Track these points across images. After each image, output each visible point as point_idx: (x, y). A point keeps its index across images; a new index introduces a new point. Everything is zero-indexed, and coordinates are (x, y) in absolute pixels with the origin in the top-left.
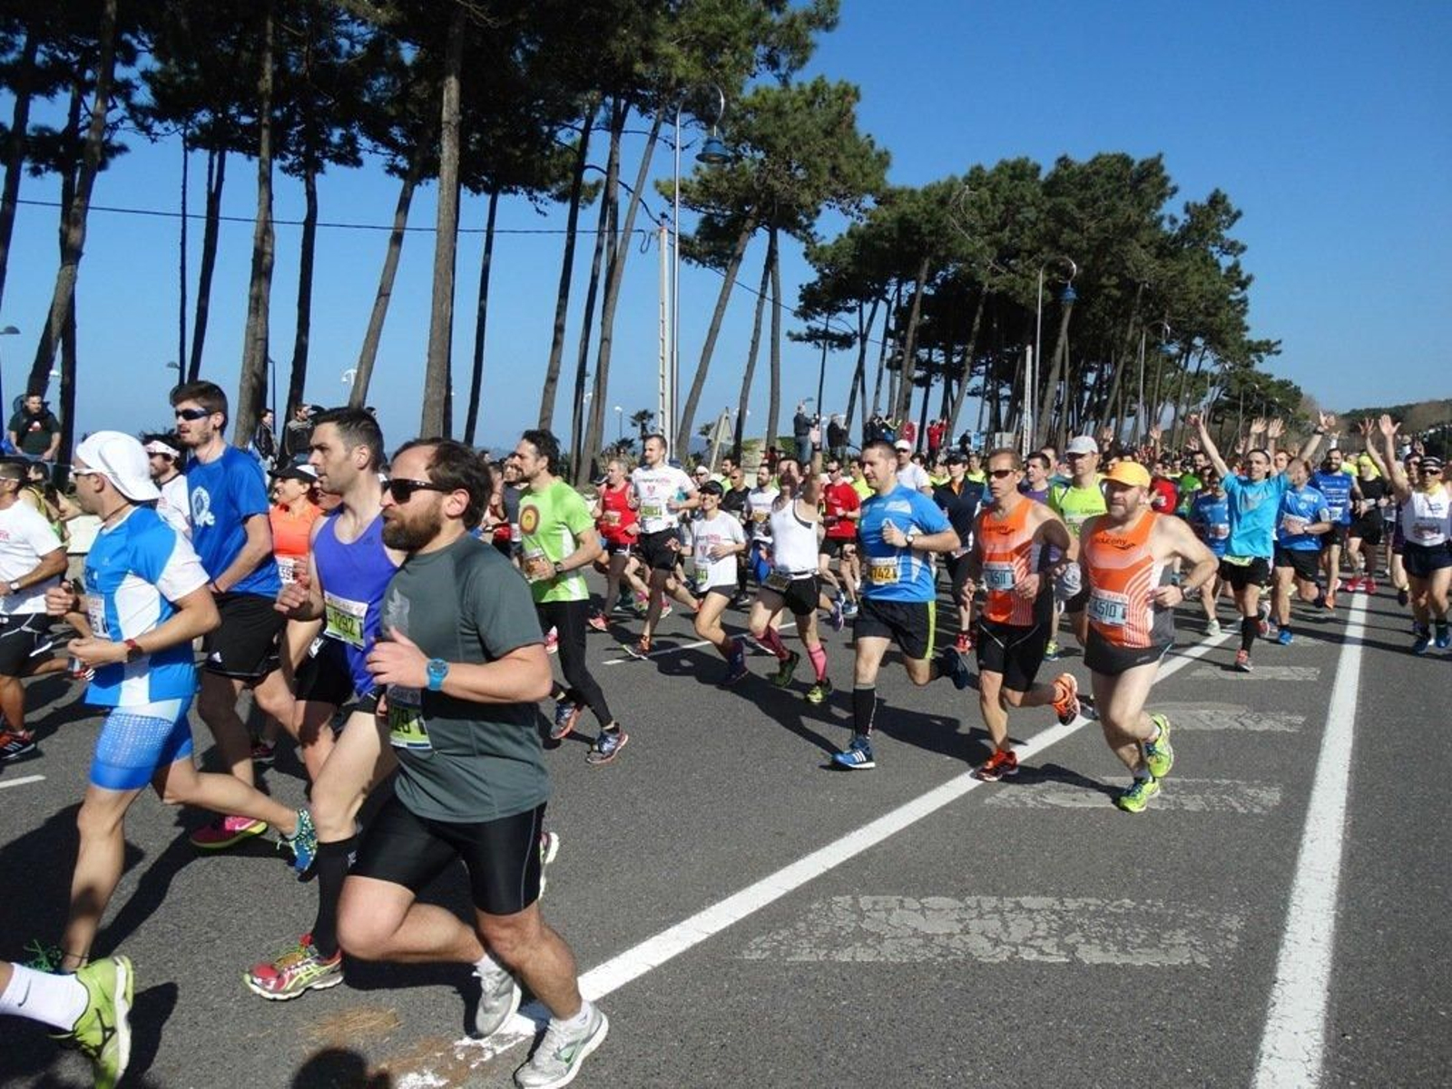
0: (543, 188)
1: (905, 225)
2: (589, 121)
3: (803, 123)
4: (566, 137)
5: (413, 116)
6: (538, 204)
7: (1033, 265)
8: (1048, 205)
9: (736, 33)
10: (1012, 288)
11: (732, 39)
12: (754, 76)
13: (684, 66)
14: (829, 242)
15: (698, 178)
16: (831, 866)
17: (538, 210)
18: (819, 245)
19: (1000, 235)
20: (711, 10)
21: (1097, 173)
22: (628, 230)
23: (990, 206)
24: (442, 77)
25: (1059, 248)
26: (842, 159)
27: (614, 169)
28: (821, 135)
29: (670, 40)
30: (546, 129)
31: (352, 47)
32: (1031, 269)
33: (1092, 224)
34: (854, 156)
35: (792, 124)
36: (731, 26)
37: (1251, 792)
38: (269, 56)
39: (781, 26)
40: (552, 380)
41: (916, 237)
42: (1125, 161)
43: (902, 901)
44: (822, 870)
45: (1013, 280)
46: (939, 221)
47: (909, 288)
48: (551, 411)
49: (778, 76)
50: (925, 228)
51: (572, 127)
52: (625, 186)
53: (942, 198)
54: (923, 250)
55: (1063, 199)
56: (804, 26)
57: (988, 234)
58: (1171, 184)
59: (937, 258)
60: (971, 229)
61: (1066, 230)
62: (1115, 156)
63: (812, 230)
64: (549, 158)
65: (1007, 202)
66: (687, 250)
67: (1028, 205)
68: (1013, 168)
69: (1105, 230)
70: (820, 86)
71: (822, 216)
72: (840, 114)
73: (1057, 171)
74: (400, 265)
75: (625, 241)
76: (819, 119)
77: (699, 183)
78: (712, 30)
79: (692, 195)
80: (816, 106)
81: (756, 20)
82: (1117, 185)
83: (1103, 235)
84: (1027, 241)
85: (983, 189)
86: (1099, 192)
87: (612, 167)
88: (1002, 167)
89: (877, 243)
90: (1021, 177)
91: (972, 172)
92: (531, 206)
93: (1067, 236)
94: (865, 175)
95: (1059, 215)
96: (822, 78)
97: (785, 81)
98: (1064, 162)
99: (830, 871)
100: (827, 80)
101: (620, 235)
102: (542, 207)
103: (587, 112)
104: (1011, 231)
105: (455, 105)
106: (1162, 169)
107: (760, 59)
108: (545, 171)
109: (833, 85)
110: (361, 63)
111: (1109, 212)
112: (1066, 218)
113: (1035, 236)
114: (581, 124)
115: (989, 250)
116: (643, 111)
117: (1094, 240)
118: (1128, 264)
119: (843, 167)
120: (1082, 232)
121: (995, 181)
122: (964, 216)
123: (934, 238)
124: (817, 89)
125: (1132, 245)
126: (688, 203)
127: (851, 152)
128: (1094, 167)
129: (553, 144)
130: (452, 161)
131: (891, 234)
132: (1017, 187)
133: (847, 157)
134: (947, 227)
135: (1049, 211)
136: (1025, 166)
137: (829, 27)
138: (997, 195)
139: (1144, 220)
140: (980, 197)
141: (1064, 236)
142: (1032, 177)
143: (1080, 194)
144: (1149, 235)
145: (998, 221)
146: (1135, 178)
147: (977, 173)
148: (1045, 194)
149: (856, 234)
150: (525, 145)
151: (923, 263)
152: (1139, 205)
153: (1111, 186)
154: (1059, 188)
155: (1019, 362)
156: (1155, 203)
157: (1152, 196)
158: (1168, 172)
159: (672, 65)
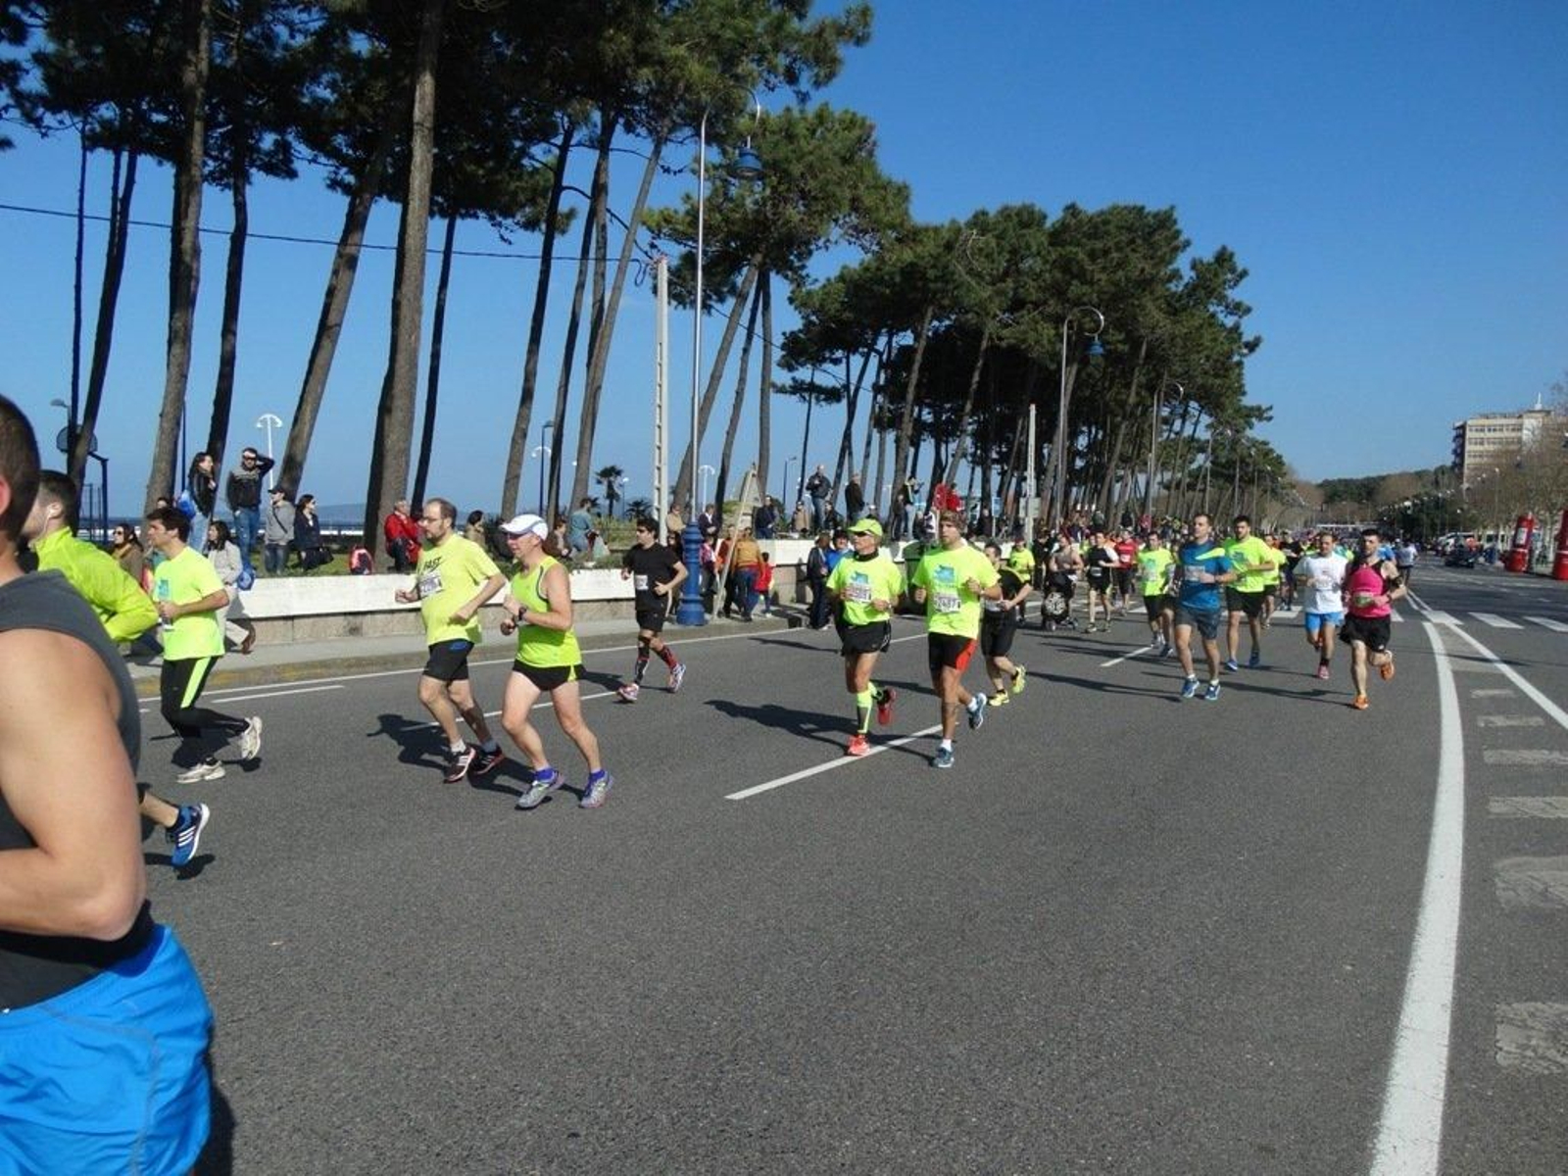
0: (508, 213)
1: (911, 272)
2: (568, 135)
3: (820, 147)
4: (541, 154)
5: (363, 122)
6: (503, 230)
7: (1039, 317)
8: (1054, 257)
10: (1024, 341)
12: (773, 89)
13: (694, 71)
14: (822, 281)
15: (686, 206)
17: (502, 237)
18: (809, 287)
19: (1004, 285)
20: (729, 12)
21: (1106, 222)
22: (624, 261)
23: (996, 255)
24: (412, 74)
25: (1067, 301)
26: (862, 187)
27: (601, 194)
28: (838, 163)
29: (678, 40)
30: (518, 144)
31: (292, 37)
32: (1037, 323)
33: (1104, 277)
34: (875, 187)
35: (806, 149)
36: (750, 32)
38: (206, 31)
39: (808, 35)
40: (520, 435)
41: (920, 284)
42: (1142, 208)
45: (1026, 332)
46: (946, 267)
47: (906, 338)
49: (798, 93)
50: (931, 273)
51: (548, 142)
53: (948, 241)
54: (927, 298)
55: (1074, 250)
56: (834, 37)
57: (993, 284)
58: (1182, 238)
59: (942, 308)
60: (979, 276)
61: (1075, 282)
62: (1126, 208)
63: (804, 273)
64: (520, 178)
65: (1014, 252)
67: (1032, 254)
68: (1017, 215)
69: (1116, 284)
70: (825, 114)
71: (813, 259)
72: (860, 140)
73: (1064, 218)
75: (621, 271)
76: (838, 146)
77: (688, 213)
78: (729, 34)
79: (678, 227)
81: (779, 25)
82: (1129, 237)
83: (1113, 289)
84: (1032, 292)
85: (990, 235)
86: (1111, 244)
87: (599, 190)
88: (1006, 213)
89: (876, 288)
90: (1026, 226)
91: (976, 216)
92: (494, 232)
93: (1076, 289)
94: (888, 209)
95: (1066, 266)
96: (826, 104)
97: (803, 98)
98: (1072, 210)
100: (831, 108)
102: (507, 235)
103: (566, 125)
104: (1016, 282)
105: (429, 102)
106: (1175, 222)
107: (781, 70)
108: (515, 194)
109: (837, 115)
110: (305, 51)
111: (1120, 265)
112: (1075, 269)
113: (1040, 287)
114: (559, 140)
115: (997, 301)
116: (629, 128)
117: (1105, 293)
118: (1141, 319)
119: (864, 198)
120: (1091, 283)
121: (1001, 227)
122: (970, 263)
123: (939, 285)
124: (821, 117)
125: (1144, 300)
126: (670, 235)
127: (872, 183)
128: (1103, 217)
129: (525, 162)
130: (425, 167)
131: (892, 279)
132: (1024, 235)
133: (868, 188)
134: (953, 273)
135: (1055, 262)
136: (1032, 213)
137: (860, 41)
138: (1003, 243)
139: (1158, 273)
140: (987, 243)
141: (1072, 288)
142: (1038, 225)
143: (1090, 244)
144: (1159, 290)
145: (1001, 270)
146: (1147, 230)
147: (981, 218)
148: (1051, 244)
149: (848, 279)
150: (491, 164)
151: (926, 311)
152: (1152, 258)
153: (1125, 237)
154: (1067, 237)
155: (1020, 422)
156: (1167, 257)
157: (1164, 249)
158: (1179, 226)
159: (683, 70)
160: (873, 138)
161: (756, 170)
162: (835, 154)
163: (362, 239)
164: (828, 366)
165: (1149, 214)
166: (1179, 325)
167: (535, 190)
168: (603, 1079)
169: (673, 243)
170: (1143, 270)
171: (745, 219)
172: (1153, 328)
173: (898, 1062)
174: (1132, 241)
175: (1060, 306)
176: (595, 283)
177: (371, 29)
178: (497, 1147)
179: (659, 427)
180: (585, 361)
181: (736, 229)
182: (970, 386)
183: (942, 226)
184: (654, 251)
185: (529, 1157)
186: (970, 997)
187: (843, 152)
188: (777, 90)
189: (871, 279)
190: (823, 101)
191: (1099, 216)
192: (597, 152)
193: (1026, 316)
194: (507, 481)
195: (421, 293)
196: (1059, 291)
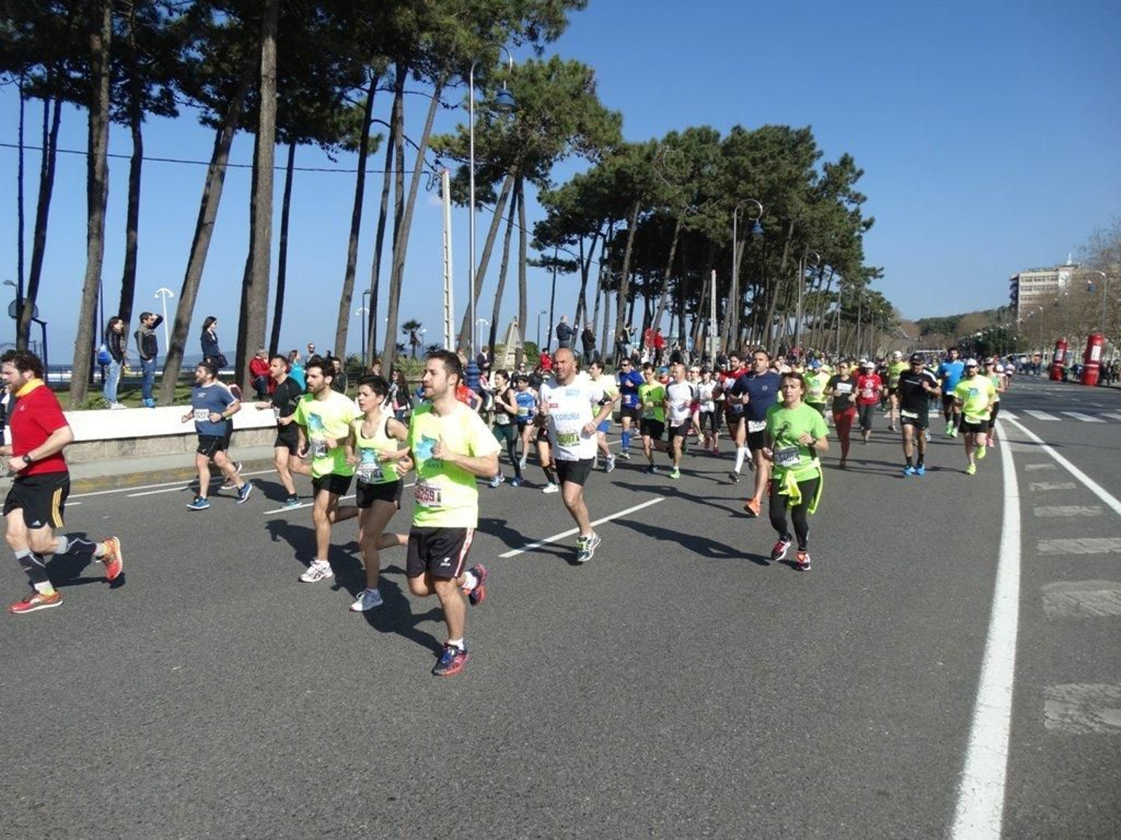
0: (332, 140)
1: (621, 176)
2: (374, 82)
3: (555, 87)
4: (355, 96)
5: (225, 75)
6: (330, 152)
7: (717, 208)
8: (726, 163)
9: (504, 9)
10: (703, 226)
11: (502, 14)
12: (519, 45)
13: (462, 35)
14: (561, 185)
15: (461, 134)
17: (329, 157)
18: (551, 189)
19: (690, 185)
21: (763, 138)
22: (417, 172)
23: (684, 163)
24: (259, 39)
25: (736, 195)
26: (586, 117)
27: (398, 123)
28: (569, 98)
29: (450, 12)
30: (338, 90)
31: (171, 14)
32: (715, 211)
33: (762, 177)
34: (596, 115)
35: (546, 89)
39: (542, 5)
40: (347, 298)
41: (630, 185)
42: (786, 130)
45: (704, 220)
46: (647, 173)
47: (622, 225)
49: (535, 47)
50: (637, 178)
51: (360, 88)
53: (648, 153)
54: (636, 195)
55: (737, 158)
56: (561, 5)
57: (684, 184)
58: (817, 149)
59: (645, 201)
60: (670, 178)
61: (742, 182)
62: (776, 127)
63: (547, 179)
64: (340, 113)
65: (697, 161)
66: (456, 194)
67: (710, 163)
68: (699, 134)
69: (771, 182)
70: (557, 63)
71: (553, 168)
72: (583, 81)
73: (733, 136)
75: (415, 180)
76: (568, 86)
77: (461, 138)
78: (485, 6)
79: (455, 148)
80: (553, 78)
82: (780, 149)
83: (769, 186)
84: (712, 189)
85: (679, 150)
86: (767, 154)
87: (396, 121)
88: (690, 133)
89: (598, 189)
90: (705, 142)
91: (669, 136)
92: (324, 154)
93: (742, 187)
94: (605, 131)
95: (735, 170)
96: (557, 57)
97: (540, 50)
98: (738, 130)
100: (561, 58)
102: (333, 155)
103: (372, 75)
104: (699, 182)
105: (272, 60)
106: (812, 137)
107: (524, 31)
108: (336, 126)
109: (566, 63)
110: (181, 24)
111: (773, 169)
112: (742, 172)
113: (717, 186)
114: (368, 86)
115: (685, 196)
116: (417, 77)
117: (763, 189)
118: (789, 207)
119: (587, 124)
120: (754, 182)
121: (687, 143)
122: (665, 170)
123: (643, 186)
124: (554, 66)
125: (791, 193)
126: (450, 154)
127: (594, 112)
128: (761, 134)
129: (344, 102)
130: (271, 108)
131: (610, 182)
132: (703, 149)
133: (591, 116)
134: (653, 177)
135: (726, 168)
136: (708, 133)
137: (580, 7)
138: (689, 154)
139: (801, 173)
140: (677, 155)
141: (740, 186)
142: (714, 141)
143: (752, 154)
144: (801, 186)
145: (688, 174)
146: (792, 143)
147: (673, 136)
148: (725, 155)
149: (580, 183)
150: (318, 104)
151: (635, 206)
152: (796, 163)
153: (776, 149)
154: (734, 149)
155: (705, 283)
156: (808, 163)
157: (805, 157)
158: (815, 140)
159: (453, 34)
160: (594, 79)
161: (510, 105)
162: (568, 92)
163: (227, 160)
164: (567, 246)
165: (793, 132)
166: (817, 211)
167: (351, 122)
168: (413, 759)
169: (451, 160)
170: (790, 172)
171: (502, 142)
172: (798, 214)
173: (623, 740)
174: (782, 152)
175: (732, 200)
176: (397, 188)
177: (229, 8)
178: (337, 809)
179: (447, 292)
180: (392, 246)
181: (494, 149)
182: (668, 257)
183: (645, 143)
184: (438, 166)
185: (360, 816)
186: (674, 693)
187: (572, 91)
188: (522, 45)
189: (596, 183)
190: (554, 54)
191: (758, 134)
192: (395, 94)
193: (707, 207)
194: (338, 334)
195: (271, 198)
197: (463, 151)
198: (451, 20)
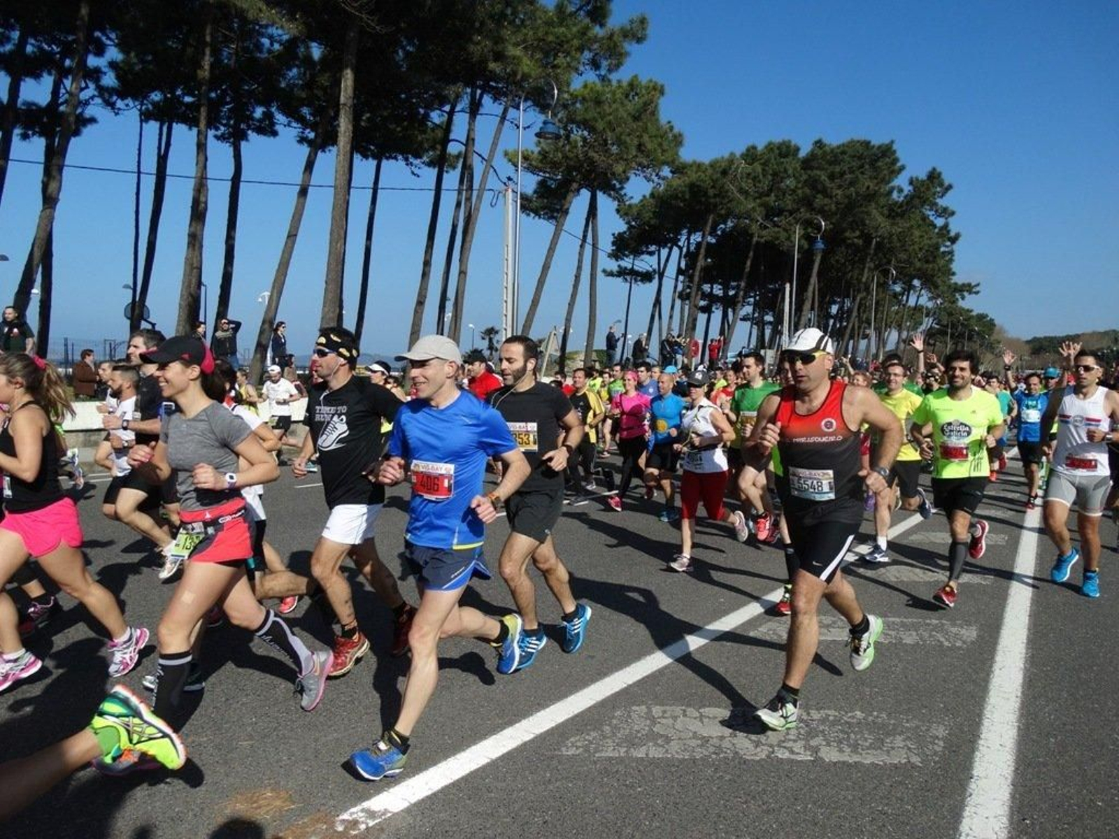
0: (417, 156)
1: (694, 189)
2: (454, 104)
3: (617, 109)
4: (436, 117)
5: (319, 99)
6: (413, 168)
7: (793, 221)
8: (805, 177)
9: (568, 42)
11: (565, 46)
12: (581, 74)
13: (527, 65)
14: (636, 201)
15: (539, 149)
16: (630, 682)
17: (413, 173)
18: (627, 203)
19: (767, 199)
20: (549, 24)
21: (843, 153)
22: (482, 189)
23: (761, 177)
24: (341, 70)
25: (813, 209)
26: (646, 138)
27: (471, 142)
28: (630, 120)
29: (516, 45)
30: (422, 111)
31: (272, 44)
32: (791, 225)
33: (839, 192)
34: (656, 136)
35: (608, 111)
36: (565, 36)
37: (954, 630)
38: (208, 51)
39: (603, 38)
41: (703, 199)
42: (866, 144)
43: (684, 711)
44: (625, 685)
45: (779, 232)
46: (722, 187)
47: (696, 237)
48: (419, 326)
49: (599, 76)
50: (711, 192)
51: (441, 110)
52: (480, 155)
53: (724, 169)
54: (708, 209)
55: (818, 172)
56: (621, 39)
57: (760, 198)
58: (899, 164)
59: (720, 216)
60: (745, 193)
61: (819, 196)
62: (858, 142)
63: (622, 192)
64: (424, 132)
65: (775, 174)
66: (527, 205)
67: (789, 176)
68: (778, 148)
69: (849, 197)
70: (635, 83)
71: (630, 182)
72: (646, 104)
73: (812, 151)
74: (305, 212)
75: (480, 197)
76: (630, 107)
77: (540, 153)
78: (551, 38)
79: (534, 163)
80: (631, 97)
81: (584, 32)
82: (859, 163)
83: (846, 201)
84: (789, 202)
85: (756, 164)
86: (846, 168)
88: (770, 147)
89: (674, 202)
90: (786, 156)
91: (748, 150)
92: (407, 169)
93: (819, 201)
94: (664, 151)
95: (813, 184)
96: (636, 76)
97: (603, 79)
98: (819, 144)
99: (630, 686)
100: (640, 78)
101: (475, 193)
102: (416, 171)
103: (452, 99)
104: (776, 196)
105: (350, 91)
106: (895, 151)
107: (586, 62)
108: (421, 143)
109: (645, 83)
110: (279, 56)
111: (852, 184)
112: (820, 187)
113: (794, 200)
114: (447, 108)
115: (760, 210)
116: (495, 99)
117: (839, 204)
118: (867, 222)
119: (647, 144)
120: (831, 197)
121: (766, 157)
122: (740, 184)
123: (718, 200)
124: (632, 85)
125: (870, 208)
126: (528, 169)
127: (654, 133)
128: (841, 149)
129: (429, 124)
130: (348, 134)
131: (684, 195)
132: (783, 163)
133: (650, 137)
134: (727, 191)
135: (806, 181)
136: (789, 146)
137: (639, 40)
138: (767, 169)
139: (880, 189)
140: (754, 170)
142: (793, 155)
143: (831, 169)
144: (882, 201)
145: (766, 188)
146: (874, 157)
147: (752, 151)
148: (803, 169)
149: (657, 196)
150: (406, 123)
151: (709, 218)
152: (875, 179)
153: (856, 163)
154: (815, 164)
155: (781, 297)
156: (887, 178)
157: (885, 172)
158: (899, 154)
159: (518, 64)
160: (653, 105)
162: (629, 114)
164: (645, 257)
165: (873, 147)
166: (895, 226)
167: (434, 139)
169: (530, 174)
170: (868, 187)
171: (577, 158)
172: (878, 228)
174: (862, 166)
175: (807, 214)
176: (465, 203)
181: (572, 163)
182: (744, 268)
183: (723, 158)
187: (633, 113)
188: (585, 74)
189: (671, 196)
190: (634, 74)
191: (838, 148)
192: (467, 115)
193: (782, 221)
196: (808, 203)
197: (540, 165)
198: (518, 52)
